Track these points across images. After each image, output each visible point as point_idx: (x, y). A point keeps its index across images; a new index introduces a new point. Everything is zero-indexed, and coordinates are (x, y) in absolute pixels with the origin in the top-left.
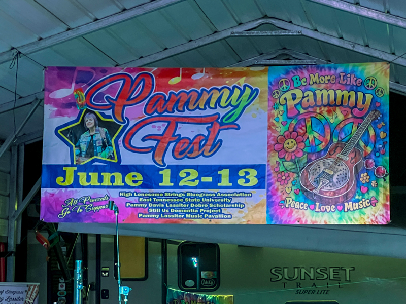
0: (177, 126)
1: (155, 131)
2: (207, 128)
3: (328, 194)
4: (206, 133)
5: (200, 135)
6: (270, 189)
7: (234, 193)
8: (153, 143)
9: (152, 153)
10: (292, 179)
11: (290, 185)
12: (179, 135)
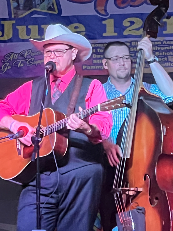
9: (93, 3)
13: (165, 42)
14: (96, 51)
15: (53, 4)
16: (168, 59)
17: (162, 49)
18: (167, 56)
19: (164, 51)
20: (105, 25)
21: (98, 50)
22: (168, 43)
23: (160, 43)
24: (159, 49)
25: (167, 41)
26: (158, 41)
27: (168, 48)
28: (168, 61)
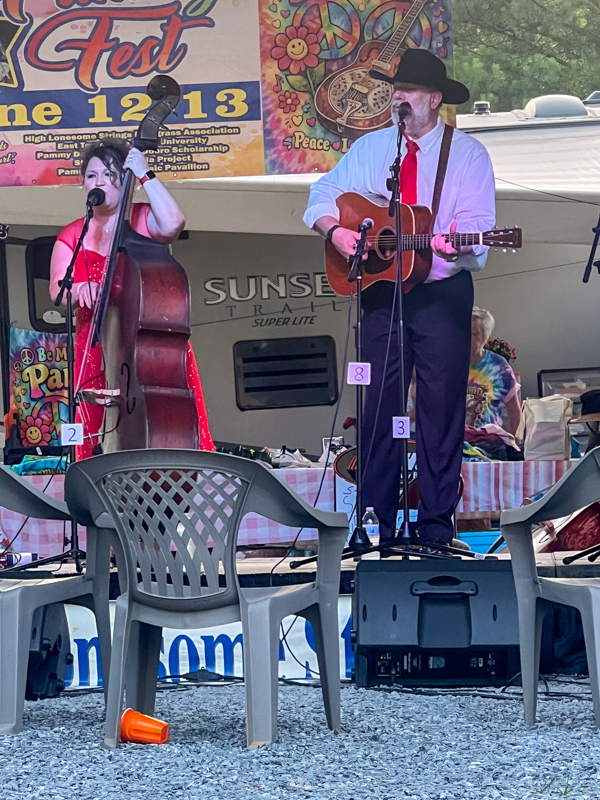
0: (111, 25)
1: (77, 35)
2: (162, 27)
3: (360, 124)
4: (160, 35)
5: (151, 37)
6: (269, 119)
7: (210, 129)
8: (75, 54)
9: (74, 69)
10: (302, 103)
11: (299, 112)
12: (117, 39)
13: (187, 132)
14: (79, 146)
15: (10, 73)
16: (191, 158)
17: (183, 142)
18: (190, 154)
19: (185, 145)
20: (93, 104)
21: (82, 144)
22: (193, 133)
23: (179, 133)
24: (178, 142)
25: (190, 130)
26: (175, 131)
27: (192, 141)
28: (191, 162)
